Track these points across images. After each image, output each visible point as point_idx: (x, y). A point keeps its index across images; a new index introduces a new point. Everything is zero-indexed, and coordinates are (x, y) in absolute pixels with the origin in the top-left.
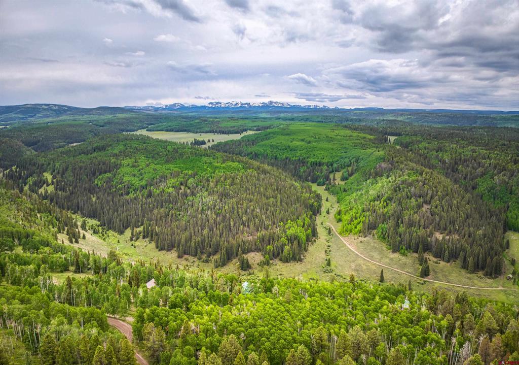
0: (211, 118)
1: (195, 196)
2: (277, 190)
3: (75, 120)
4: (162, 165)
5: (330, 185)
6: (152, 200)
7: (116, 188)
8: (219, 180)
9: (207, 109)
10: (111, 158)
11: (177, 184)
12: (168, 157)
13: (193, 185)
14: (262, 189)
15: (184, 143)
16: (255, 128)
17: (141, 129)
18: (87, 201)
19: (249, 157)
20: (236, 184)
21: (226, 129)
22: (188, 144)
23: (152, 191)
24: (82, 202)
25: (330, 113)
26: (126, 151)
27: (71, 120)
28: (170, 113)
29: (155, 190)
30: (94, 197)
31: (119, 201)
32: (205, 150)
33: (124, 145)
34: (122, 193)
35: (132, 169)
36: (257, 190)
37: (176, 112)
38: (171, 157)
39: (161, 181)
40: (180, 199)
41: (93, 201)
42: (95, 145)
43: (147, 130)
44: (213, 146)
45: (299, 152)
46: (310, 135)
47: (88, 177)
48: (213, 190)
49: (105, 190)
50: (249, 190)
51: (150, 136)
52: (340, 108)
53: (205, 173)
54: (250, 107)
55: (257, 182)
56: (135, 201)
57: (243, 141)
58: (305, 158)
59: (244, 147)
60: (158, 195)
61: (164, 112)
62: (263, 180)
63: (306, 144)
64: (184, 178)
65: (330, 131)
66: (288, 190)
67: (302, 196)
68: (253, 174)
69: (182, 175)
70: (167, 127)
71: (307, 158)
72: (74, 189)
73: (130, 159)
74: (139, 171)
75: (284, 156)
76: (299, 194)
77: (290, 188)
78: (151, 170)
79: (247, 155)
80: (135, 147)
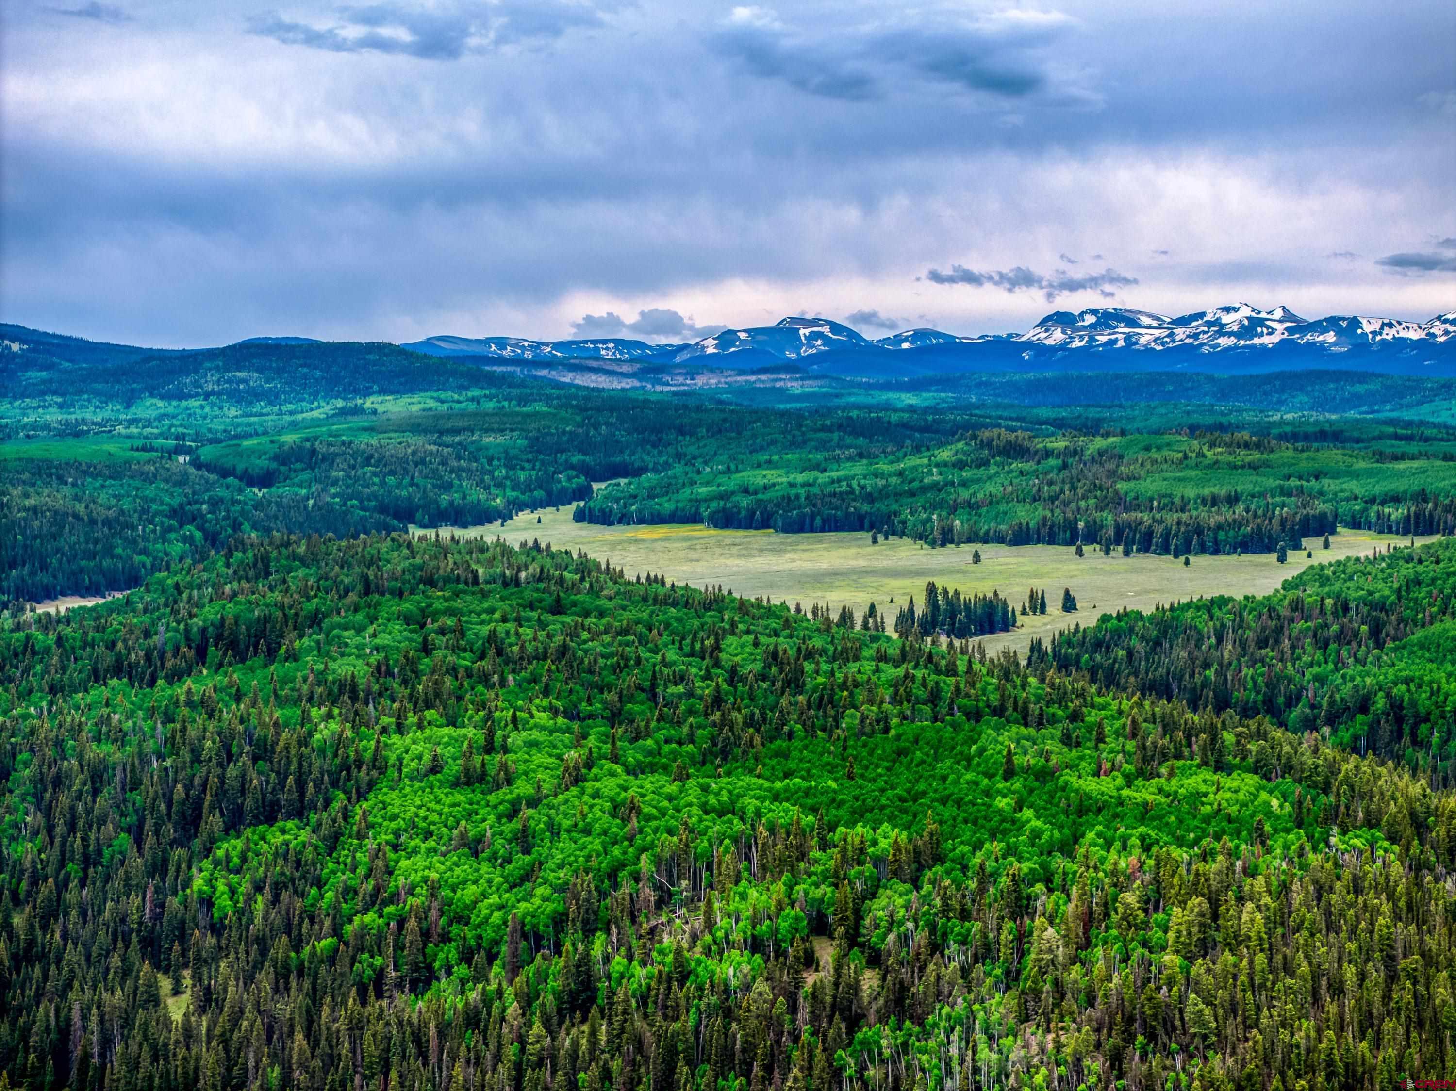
0: (1059, 426)
1: (921, 1023)
3: (74, 431)
4: (682, 777)
6: (593, 1033)
7: (336, 931)
8: (1107, 908)
9: (1026, 366)
10: (314, 712)
11: (784, 925)
12: (725, 721)
13: (904, 940)
14: (1442, 993)
15: (846, 617)
16: (1397, 513)
17: (534, 506)
18: (127, 1022)
19: (1346, 736)
20: (1235, 942)
21: (1172, 518)
22: (880, 627)
23: (598, 968)
24: (94, 1019)
26: (426, 663)
27: (47, 427)
28: (751, 391)
29: (619, 962)
30: (177, 992)
31: (357, 1027)
32: (1006, 675)
33: (407, 619)
34: (380, 974)
35: (459, 797)
36: (1403, 994)
37: (795, 386)
38: (750, 722)
39: (664, 900)
40: (805, 1037)
41: (167, 1022)
42: (209, 613)
43: (580, 517)
44: (1065, 640)
47: (150, 840)
48: (1059, 988)
49: (263, 943)
50: (1338, 990)
51: (598, 555)
53: (997, 847)
54: (1361, 347)
55: (1406, 932)
56: (472, 1038)
57: (1297, 606)
59: (1309, 652)
60: (643, 1001)
61: (706, 381)
64: (837, 879)
68: (1373, 870)
69: (827, 860)
70: (724, 496)
72: (44, 928)
73: (452, 722)
74: (513, 813)
78: (600, 816)
79: (1332, 720)
80: (492, 637)
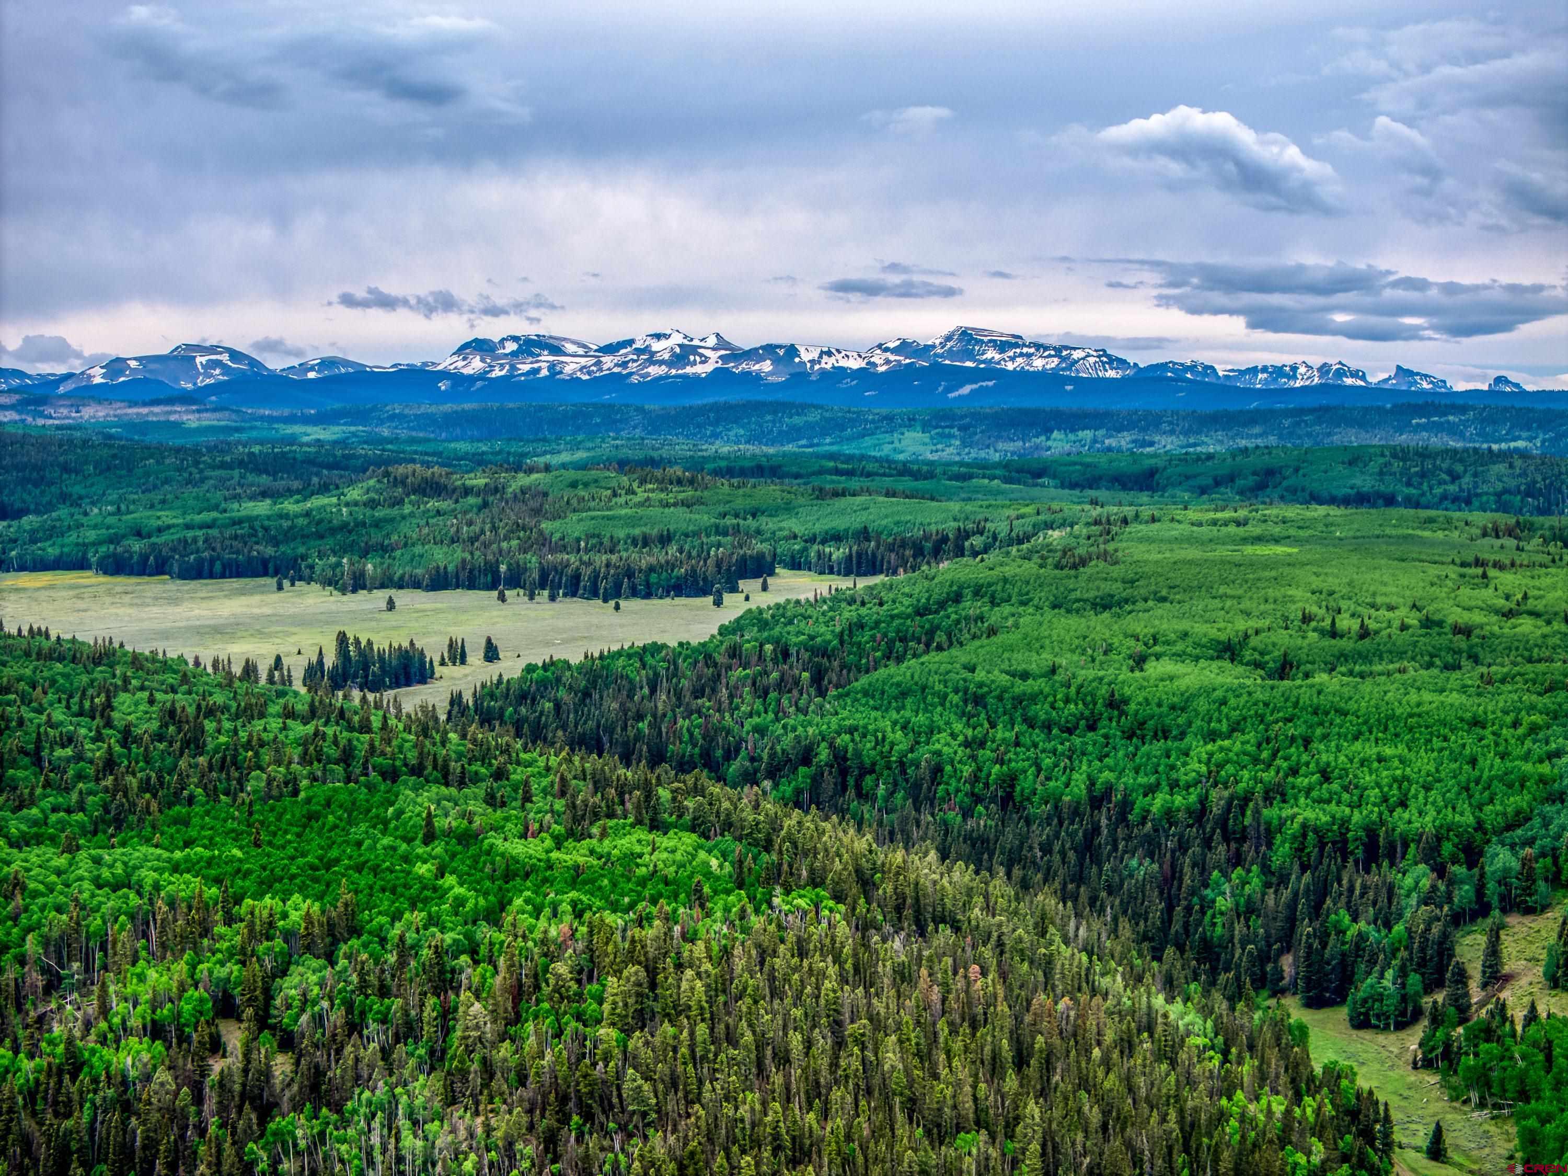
0: (479, 462)
1: (338, 1108)
2: (1021, 1062)
4: (71, 848)
5: (1463, 1021)
8: (537, 980)
9: (446, 397)
11: (187, 1008)
12: (119, 788)
13: (319, 1020)
14: (891, 1058)
15: (250, 670)
16: (838, 553)
19: (787, 789)
20: (675, 1012)
21: (600, 559)
22: (287, 681)
25: (1453, 430)
28: (144, 427)
32: (425, 732)
36: (851, 1061)
37: (190, 418)
38: (146, 786)
39: (53, 984)
40: (212, 1130)
44: (487, 692)
45: (1201, 749)
46: (1295, 612)
48: (486, 1063)
50: (784, 1059)
52: (1530, 388)
53: (418, 917)
54: (800, 376)
55: (852, 996)
57: (735, 653)
58: (1246, 799)
59: (748, 701)
60: (31, 1095)
61: (92, 413)
62: (903, 976)
63: (1253, 680)
64: (243, 956)
65: (1453, 572)
66: (1107, 1063)
67: (1222, 1117)
68: (818, 931)
69: (233, 936)
70: (114, 540)
71: (1268, 799)
75: (1079, 779)
76: (1195, 1099)
77: (1127, 1045)
79: (773, 773)
